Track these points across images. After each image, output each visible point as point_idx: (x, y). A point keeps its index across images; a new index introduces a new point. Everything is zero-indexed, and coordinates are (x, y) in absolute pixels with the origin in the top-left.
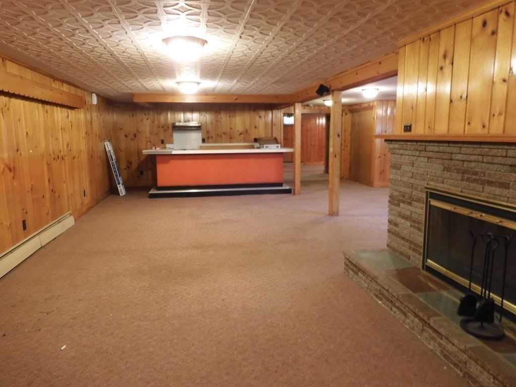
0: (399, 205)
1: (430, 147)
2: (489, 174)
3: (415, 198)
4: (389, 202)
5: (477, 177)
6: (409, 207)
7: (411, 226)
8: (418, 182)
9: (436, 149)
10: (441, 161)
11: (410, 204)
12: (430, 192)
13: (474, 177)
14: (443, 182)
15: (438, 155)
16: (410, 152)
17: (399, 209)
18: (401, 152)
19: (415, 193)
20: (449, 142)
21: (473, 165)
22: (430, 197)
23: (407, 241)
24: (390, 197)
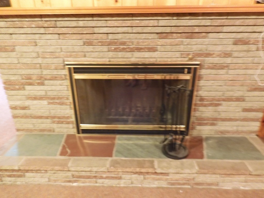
0: (24, 89)
1: (62, 23)
2: (138, 43)
3: (48, 77)
4: (6, 89)
5: (125, 47)
6: (42, 87)
7: (49, 103)
8: (49, 61)
9: (74, 24)
10: (79, 36)
11: (43, 84)
12: (74, 68)
13: (122, 47)
14: (85, 56)
15: (75, 30)
16: (29, 31)
17: (26, 93)
18: (11, 31)
19: (45, 72)
20: (92, 15)
21: (119, 36)
22: (75, 72)
23: (47, 118)
24: (5, 83)
